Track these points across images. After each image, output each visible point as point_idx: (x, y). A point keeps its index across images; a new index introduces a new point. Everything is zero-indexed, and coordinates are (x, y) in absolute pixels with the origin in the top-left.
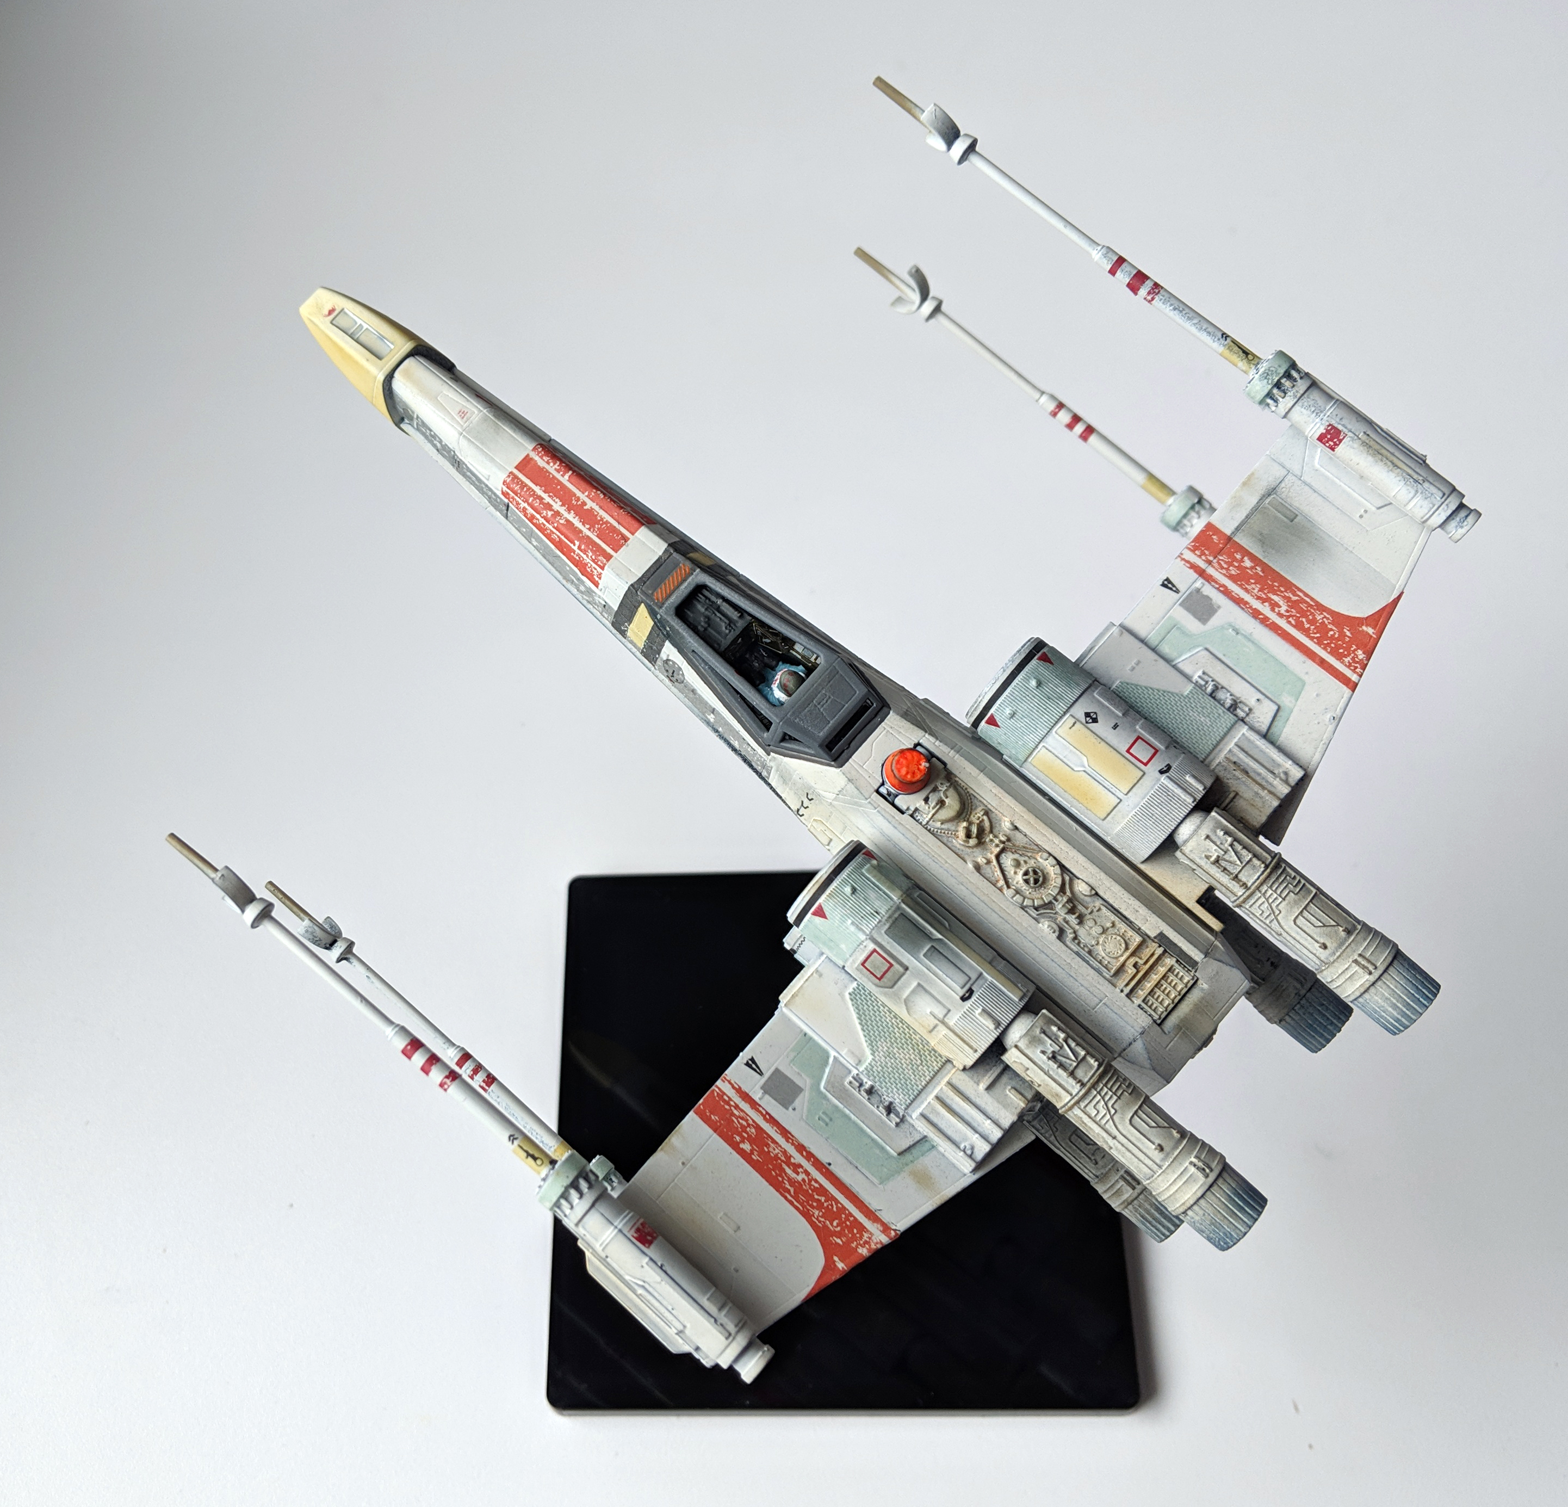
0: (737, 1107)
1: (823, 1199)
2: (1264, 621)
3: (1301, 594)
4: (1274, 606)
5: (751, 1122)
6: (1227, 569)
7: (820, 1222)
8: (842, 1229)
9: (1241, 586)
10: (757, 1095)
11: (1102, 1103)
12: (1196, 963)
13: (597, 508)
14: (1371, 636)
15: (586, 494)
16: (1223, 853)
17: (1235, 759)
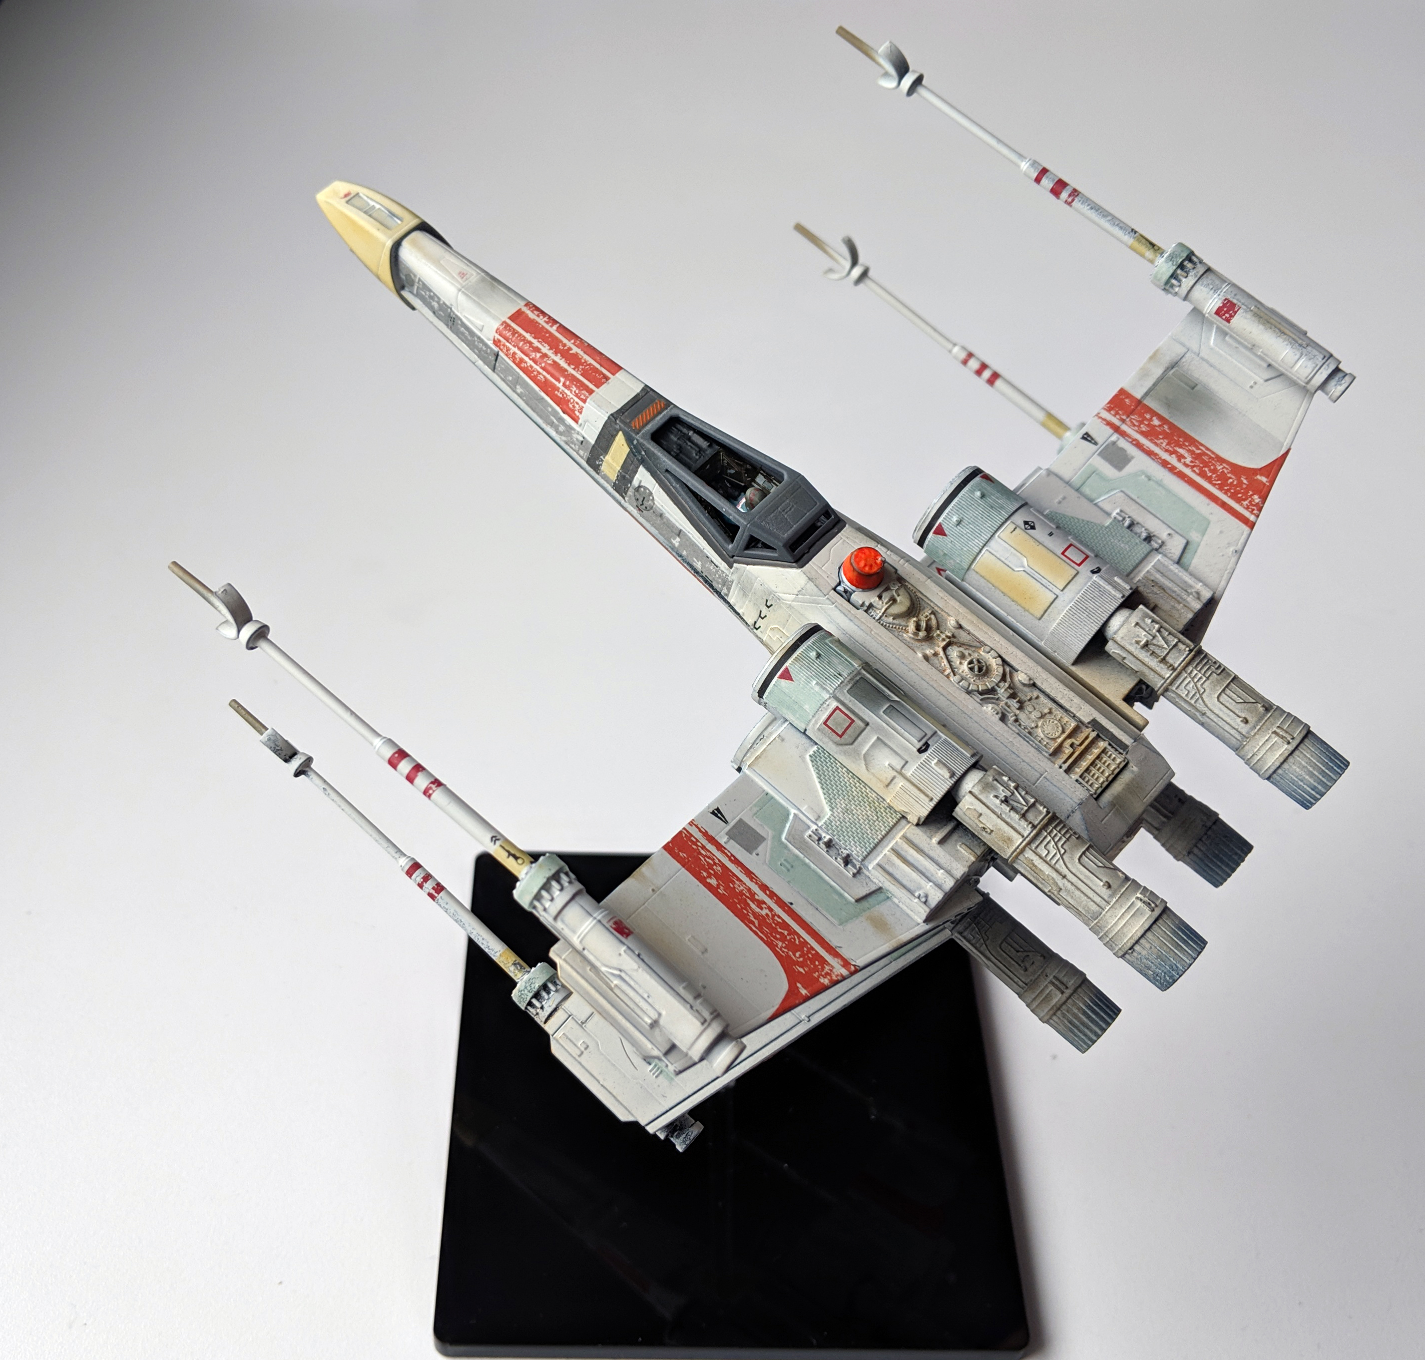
0: (703, 847)
1: (786, 933)
2: (1172, 469)
3: (1203, 449)
4: (1180, 457)
5: (717, 861)
6: (1139, 426)
7: (783, 952)
8: (805, 960)
9: (1151, 440)
10: (723, 839)
11: (1053, 843)
12: (1127, 746)
13: (581, 353)
14: (1264, 484)
15: (573, 341)
16: (1151, 638)
17: (1152, 578)
